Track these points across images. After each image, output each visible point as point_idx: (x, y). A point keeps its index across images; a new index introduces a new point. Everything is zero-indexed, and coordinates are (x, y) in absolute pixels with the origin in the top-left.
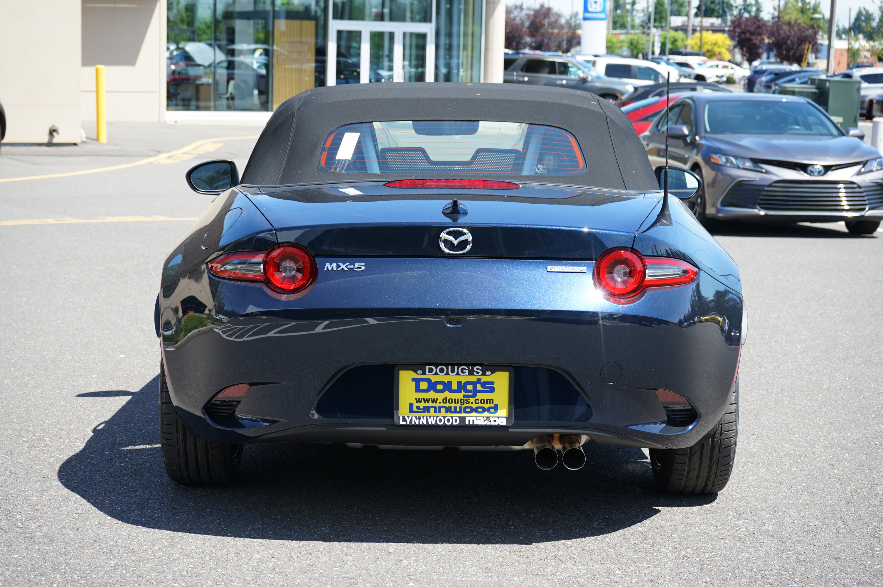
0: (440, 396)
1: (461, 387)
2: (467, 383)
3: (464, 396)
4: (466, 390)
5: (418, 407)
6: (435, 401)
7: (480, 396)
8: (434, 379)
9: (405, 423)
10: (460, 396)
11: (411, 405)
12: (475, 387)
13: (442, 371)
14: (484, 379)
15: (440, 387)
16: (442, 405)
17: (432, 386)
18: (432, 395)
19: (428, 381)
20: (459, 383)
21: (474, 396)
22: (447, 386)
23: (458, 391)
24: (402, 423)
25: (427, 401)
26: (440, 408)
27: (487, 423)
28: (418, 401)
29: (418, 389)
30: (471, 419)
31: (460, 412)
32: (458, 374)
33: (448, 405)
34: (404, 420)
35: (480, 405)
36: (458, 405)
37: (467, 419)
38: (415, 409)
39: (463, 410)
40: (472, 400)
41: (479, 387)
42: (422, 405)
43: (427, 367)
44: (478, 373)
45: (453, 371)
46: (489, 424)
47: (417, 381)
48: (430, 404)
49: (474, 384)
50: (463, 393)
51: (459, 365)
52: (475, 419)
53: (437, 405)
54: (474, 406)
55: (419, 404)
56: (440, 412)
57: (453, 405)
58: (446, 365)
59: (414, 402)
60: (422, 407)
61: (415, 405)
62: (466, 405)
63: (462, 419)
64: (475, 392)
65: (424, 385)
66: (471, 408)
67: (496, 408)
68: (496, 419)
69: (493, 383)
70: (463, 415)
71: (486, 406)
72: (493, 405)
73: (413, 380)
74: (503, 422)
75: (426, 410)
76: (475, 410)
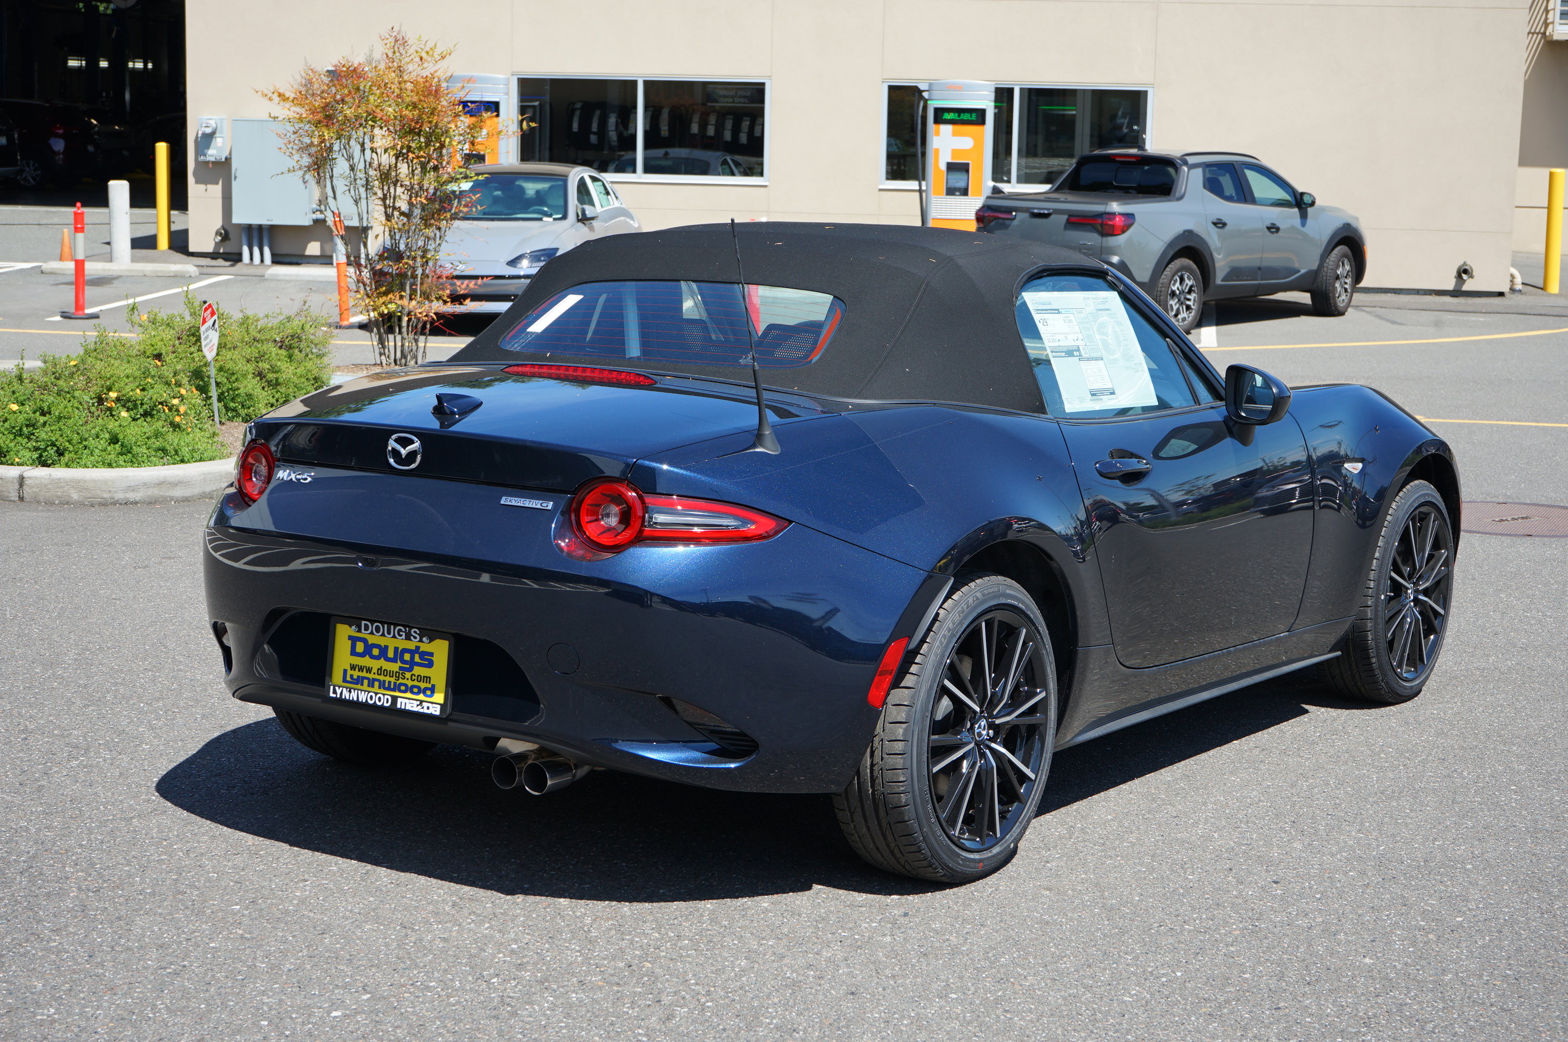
0: (375, 664)
1: (399, 654)
2: (405, 651)
3: (401, 668)
4: (403, 662)
5: (352, 676)
6: (369, 670)
7: (417, 670)
8: (372, 640)
9: (335, 696)
10: (395, 667)
11: (345, 671)
12: (412, 658)
13: (378, 630)
14: (425, 647)
15: (376, 652)
16: (376, 677)
17: (368, 651)
18: (366, 661)
19: (364, 640)
20: (396, 649)
21: (410, 670)
22: (384, 651)
23: (394, 660)
24: (332, 695)
25: (361, 669)
26: (374, 680)
27: (419, 709)
28: (353, 667)
29: (354, 653)
30: (404, 701)
31: (394, 690)
32: (394, 637)
33: (382, 678)
34: (335, 692)
35: (416, 683)
36: (393, 680)
37: (399, 700)
38: (348, 679)
39: (397, 688)
40: (408, 675)
41: (417, 659)
42: (356, 674)
43: (363, 622)
44: (415, 638)
45: (389, 633)
46: (421, 711)
47: (353, 640)
48: (364, 674)
49: (412, 652)
50: (399, 664)
51: (396, 625)
52: (407, 701)
53: (371, 676)
54: (410, 683)
55: (352, 672)
56: (373, 686)
57: (387, 679)
58: (383, 623)
59: (348, 668)
60: (355, 677)
61: (349, 672)
62: (401, 681)
63: (395, 699)
64: (412, 663)
65: (360, 647)
66: (406, 685)
67: (433, 690)
68: (430, 705)
69: (431, 654)
70: (397, 694)
71: (423, 685)
72: (430, 686)
73: (350, 638)
74: (436, 711)
75: (359, 681)
76: (410, 689)
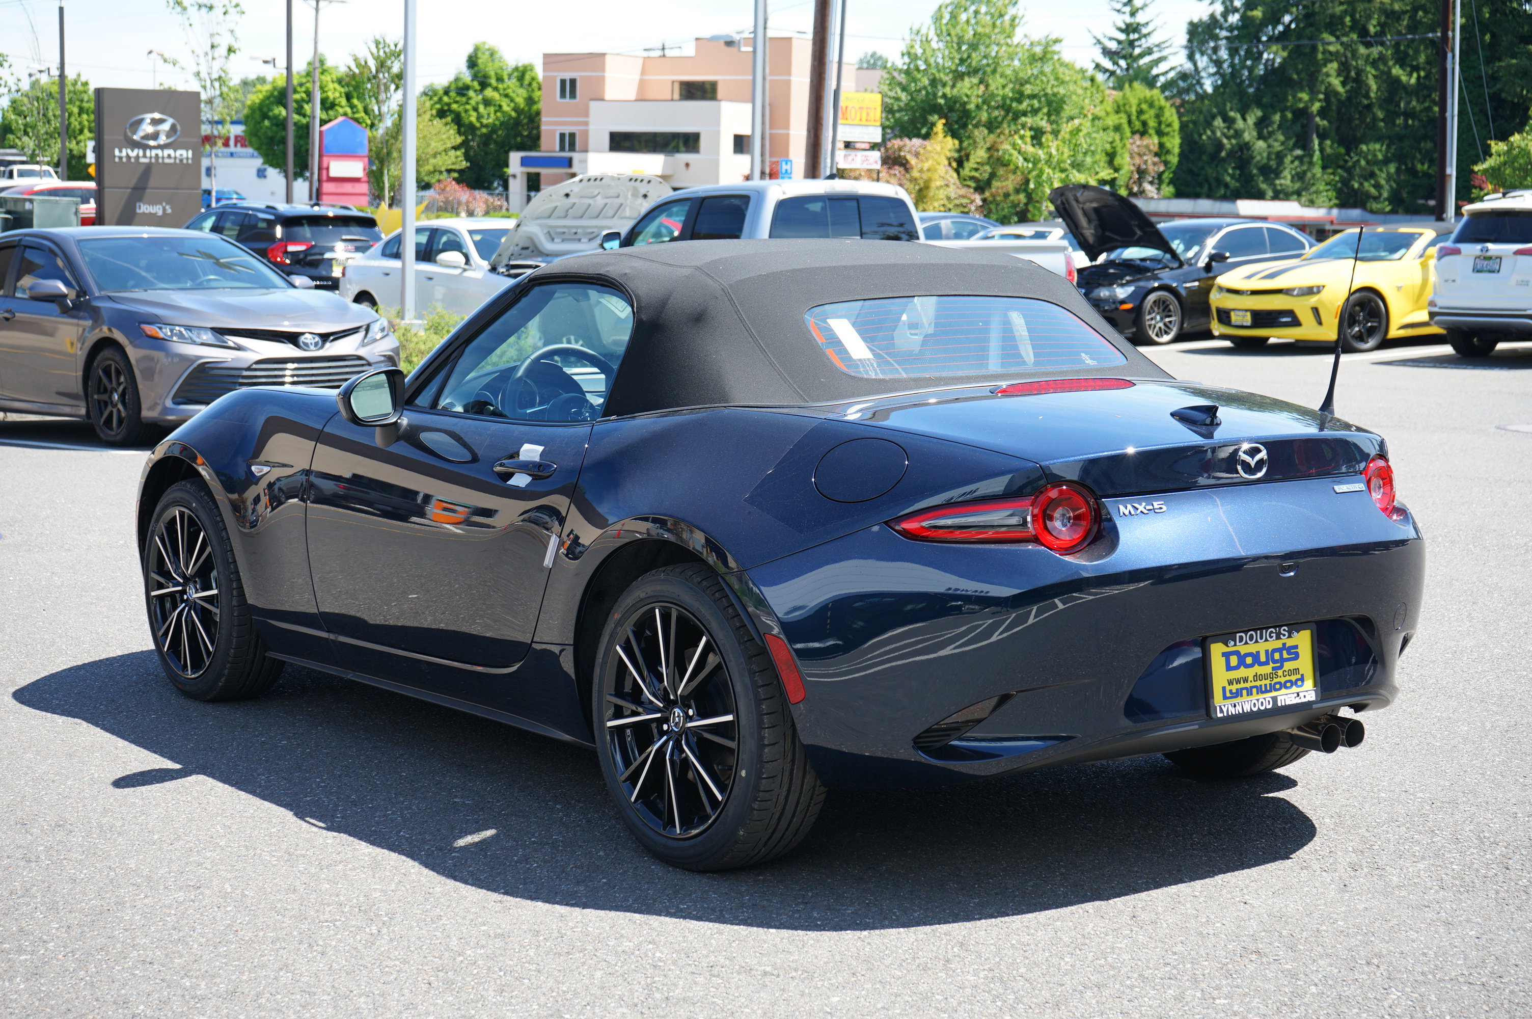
0: (1249, 673)
1: (1269, 655)
2: (1274, 651)
3: (1274, 669)
4: (1275, 661)
5: (1231, 691)
6: (1246, 680)
7: (1287, 666)
8: (1243, 649)
9: (1221, 715)
10: (1267, 669)
11: (1224, 689)
12: (1281, 655)
13: (1251, 638)
14: (1290, 642)
15: (1249, 660)
16: (1254, 684)
17: (1242, 663)
18: (1242, 672)
19: (1237, 653)
20: (1267, 651)
21: (1281, 667)
22: (1256, 657)
23: (1266, 663)
25: (1238, 682)
26: (1252, 688)
27: (1298, 701)
28: (1230, 682)
29: (1229, 668)
30: (1283, 698)
31: (1270, 691)
32: (1266, 640)
33: (1258, 683)
34: (1222, 711)
35: (1288, 678)
36: (1268, 682)
37: (1279, 698)
38: (1228, 695)
39: (1273, 688)
40: (1280, 672)
41: (1285, 655)
42: (1234, 688)
43: (1238, 635)
44: (1284, 635)
45: (1261, 638)
46: (1299, 701)
47: (1226, 655)
48: (1242, 685)
49: (1279, 650)
50: (1272, 665)
51: (1267, 628)
52: (1285, 697)
53: (1248, 685)
54: (1283, 680)
55: (1231, 687)
56: (1252, 694)
57: (1263, 682)
58: (1255, 630)
59: (1226, 684)
60: (1234, 691)
61: (1228, 688)
62: (1275, 680)
63: (1275, 699)
64: (1282, 660)
65: (1234, 661)
66: (1280, 683)
67: (1302, 679)
68: (1305, 693)
69: (1296, 647)
70: (1274, 694)
71: (1293, 678)
72: (1299, 676)
73: (1224, 654)
74: (1311, 696)
75: (1238, 693)
76: (1283, 686)
